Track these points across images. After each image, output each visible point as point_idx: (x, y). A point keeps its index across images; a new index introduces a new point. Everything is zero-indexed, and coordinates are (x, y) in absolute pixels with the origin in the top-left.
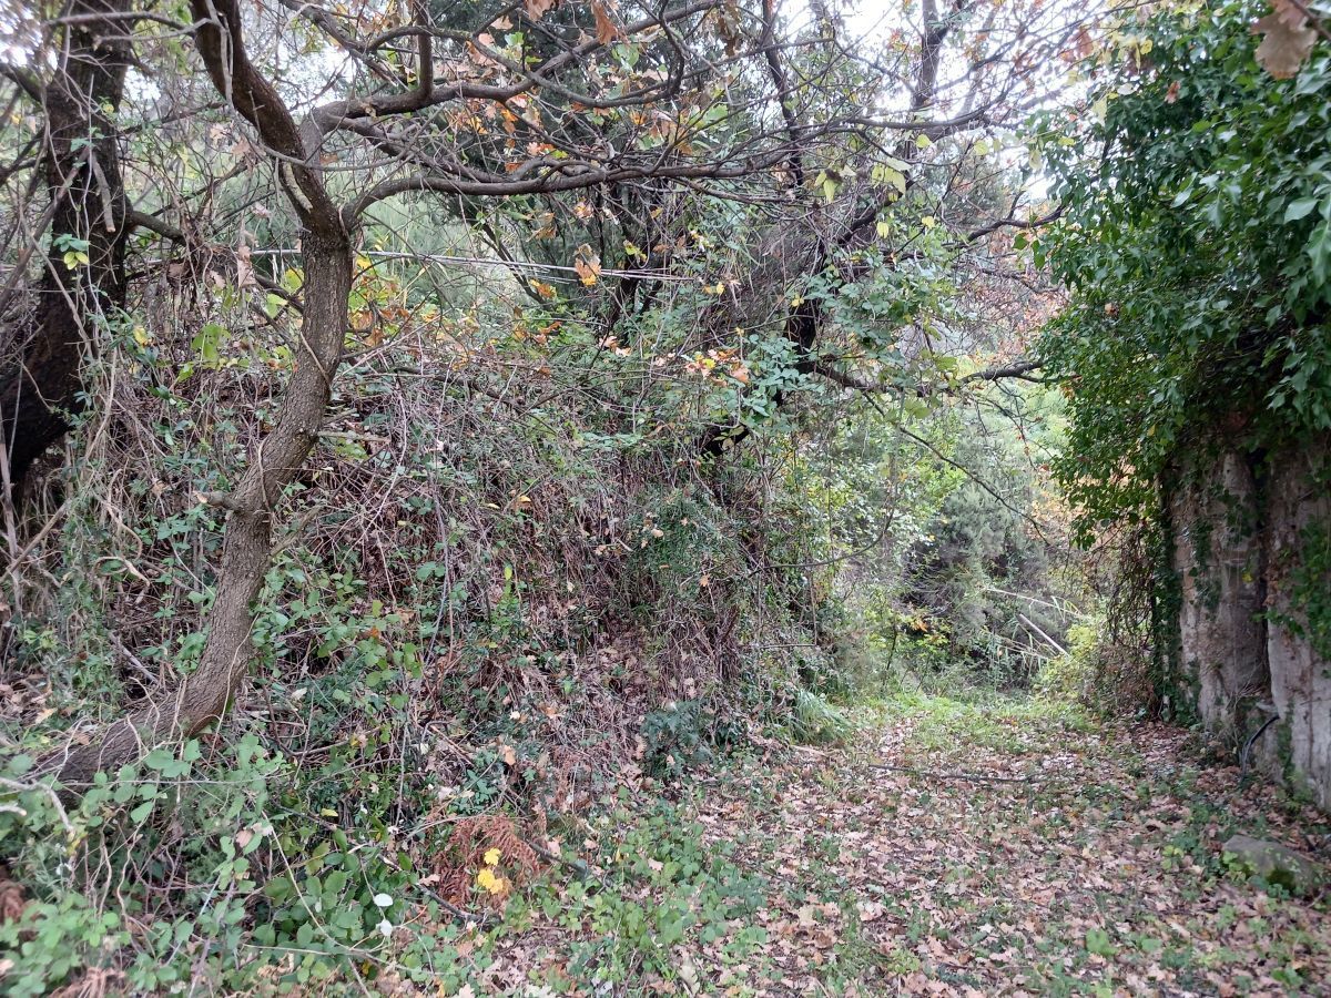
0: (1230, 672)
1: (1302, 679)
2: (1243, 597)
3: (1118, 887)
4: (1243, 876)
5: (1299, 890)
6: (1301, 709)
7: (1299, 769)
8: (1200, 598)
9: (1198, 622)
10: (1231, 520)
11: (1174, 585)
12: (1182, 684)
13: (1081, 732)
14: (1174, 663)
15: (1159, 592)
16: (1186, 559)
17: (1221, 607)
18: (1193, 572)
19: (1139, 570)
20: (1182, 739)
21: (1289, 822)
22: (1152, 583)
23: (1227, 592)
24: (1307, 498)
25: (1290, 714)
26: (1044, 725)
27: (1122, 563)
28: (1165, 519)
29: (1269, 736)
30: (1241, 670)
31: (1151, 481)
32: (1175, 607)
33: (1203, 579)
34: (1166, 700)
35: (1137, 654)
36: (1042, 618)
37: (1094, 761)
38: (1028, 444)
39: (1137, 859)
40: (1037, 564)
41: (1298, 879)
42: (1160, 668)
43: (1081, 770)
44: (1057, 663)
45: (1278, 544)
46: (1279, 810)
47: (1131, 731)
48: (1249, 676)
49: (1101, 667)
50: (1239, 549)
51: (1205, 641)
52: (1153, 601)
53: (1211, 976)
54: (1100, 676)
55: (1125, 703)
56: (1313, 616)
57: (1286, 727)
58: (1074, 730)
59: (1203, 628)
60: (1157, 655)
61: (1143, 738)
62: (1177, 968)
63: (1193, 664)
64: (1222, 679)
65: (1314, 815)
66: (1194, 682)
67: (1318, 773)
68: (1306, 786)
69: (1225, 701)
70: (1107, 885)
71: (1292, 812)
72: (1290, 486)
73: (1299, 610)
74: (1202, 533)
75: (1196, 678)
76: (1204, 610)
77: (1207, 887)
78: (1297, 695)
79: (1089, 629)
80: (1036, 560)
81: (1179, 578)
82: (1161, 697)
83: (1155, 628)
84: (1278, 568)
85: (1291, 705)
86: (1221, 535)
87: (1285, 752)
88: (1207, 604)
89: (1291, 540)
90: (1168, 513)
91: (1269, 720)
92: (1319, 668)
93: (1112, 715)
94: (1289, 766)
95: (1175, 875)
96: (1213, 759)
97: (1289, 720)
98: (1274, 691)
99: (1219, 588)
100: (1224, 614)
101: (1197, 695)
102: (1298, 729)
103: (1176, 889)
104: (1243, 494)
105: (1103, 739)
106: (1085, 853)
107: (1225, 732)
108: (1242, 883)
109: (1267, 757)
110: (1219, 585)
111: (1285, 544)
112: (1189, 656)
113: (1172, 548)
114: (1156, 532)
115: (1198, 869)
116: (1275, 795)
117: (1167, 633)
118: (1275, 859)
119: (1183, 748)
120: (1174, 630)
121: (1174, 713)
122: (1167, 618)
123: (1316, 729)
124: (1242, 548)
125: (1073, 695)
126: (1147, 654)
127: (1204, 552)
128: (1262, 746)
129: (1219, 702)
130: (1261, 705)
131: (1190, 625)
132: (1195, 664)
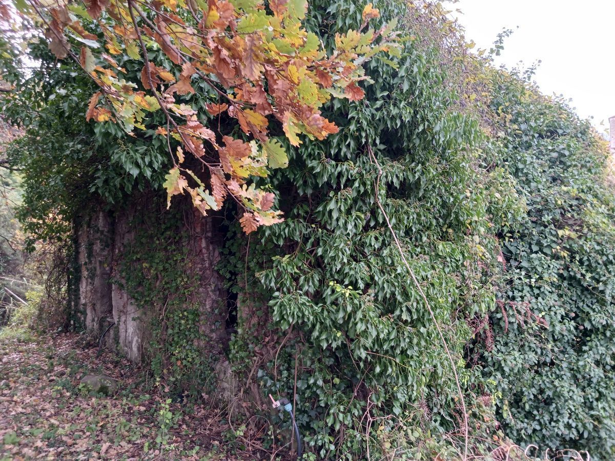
0: (98, 306)
1: (124, 307)
2: (104, 274)
3: (29, 410)
4: (87, 393)
5: (110, 393)
6: (123, 319)
7: (121, 344)
8: (88, 275)
9: (87, 285)
10: (101, 241)
11: (78, 270)
12: (79, 314)
13: (26, 342)
14: (77, 304)
15: (71, 273)
16: (83, 258)
17: (96, 279)
18: (86, 264)
19: (62, 263)
20: (76, 339)
21: (115, 367)
22: (68, 269)
23: (98, 272)
24: (128, 232)
25: (119, 322)
26: (7, 341)
27: (54, 260)
28: (75, 240)
29: (112, 332)
30: (102, 305)
31: (70, 222)
32: (78, 280)
33: (89, 266)
34: (72, 322)
35: (60, 302)
36: (17, 289)
37: (30, 355)
38: (8, 201)
39: (41, 396)
40: (17, 262)
41: (110, 389)
42: (70, 308)
43: (22, 360)
44: (21, 310)
45: (117, 251)
46: (112, 363)
47: (53, 339)
48: (105, 308)
49: (41, 310)
50: (104, 253)
51: (89, 294)
52: (69, 277)
53: (64, 438)
54: (40, 314)
55: (52, 326)
56: (128, 280)
57: (117, 328)
58: (23, 342)
59: (88, 288)
60: (69, 302)
61: (59, 341)
62: (49, 439)
63: (84, 305)
64: (95, 310)
65: (126, 362)
66: (84, 313)
67: (128, 345)
68: (123, 350)
69: (96, 319)
70: (24, 411)
71: (117, 363)
72: (122, 227)
73: (123, 278)
74: (90, 245)
75: (85, 311)
76: (90, 280)
77: (71, 401)
78: (122, 314)
79: (36, 292)
80: (17, 259)
81: (80, 267)
82: (70, 321)
83: (69, 290)
84: (117, 261)
85: (119, 318)
86: (97, 247)
87: (117, 339)
88: (90, 277)
89: (122, 249)
90: (77, 237)
91: (111, 325)
92: (130, 301)
93: (45, 332)
94: (118, 343)
95: (58, 399)
96: (89, 345)
97: (119, 324)
98: (113, 313)
99: (96, 270)
100: (97, 281)
101: (85, 318)
102: (122, 326)
103: (57, 405)
104: (106, 230)
105: (38, 344)
106: (15, 398)
107: (95, 333)
108: (86, 395)
109: (111, 341)
110: (95, 268)
111: (119, 251)
112: (83, 301)
113: (78, 253)
114: (71, 246)
115: (68, 394)
116: (112, 357)
117: (74, 292)
118: (101, 382)
119: (76, 343)
120: (77, 290)
121: (75, 327)
122: (74, 285)
123: (128, 326)
124: (105, 253)
125: (26, 325)
126: (65, 302)
127: (90, 254)
128: (109, 337)
129: (93, 320)
130: (109, 319)
131: (84, 287)
132: (85, 305)
